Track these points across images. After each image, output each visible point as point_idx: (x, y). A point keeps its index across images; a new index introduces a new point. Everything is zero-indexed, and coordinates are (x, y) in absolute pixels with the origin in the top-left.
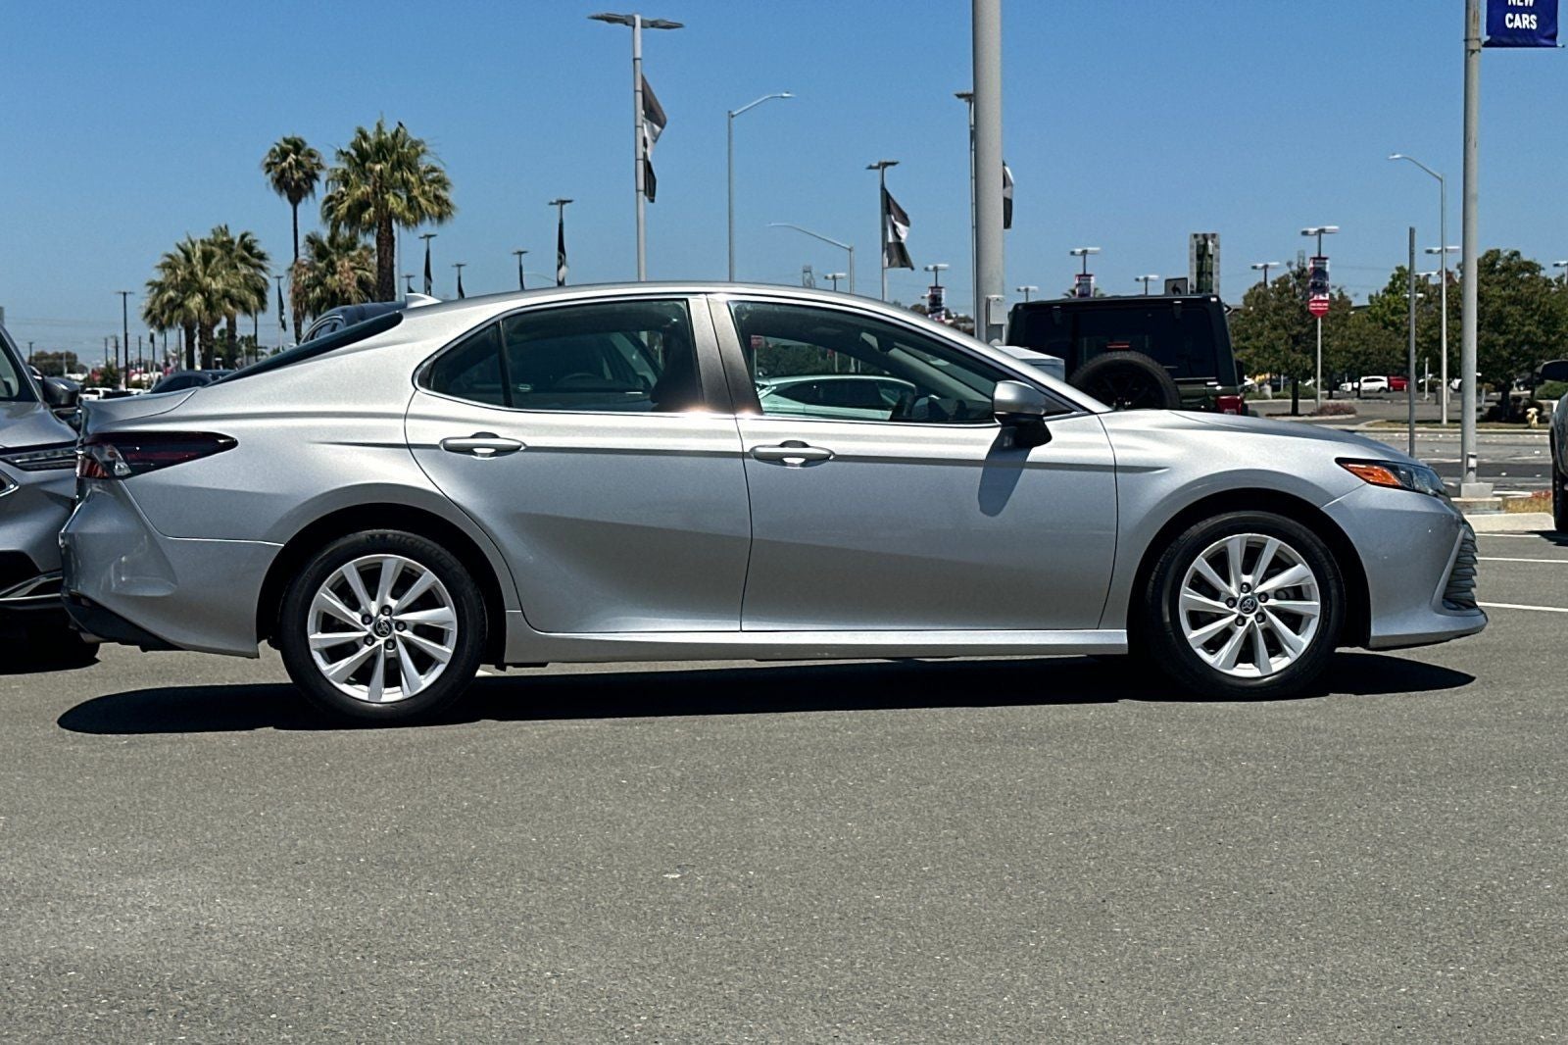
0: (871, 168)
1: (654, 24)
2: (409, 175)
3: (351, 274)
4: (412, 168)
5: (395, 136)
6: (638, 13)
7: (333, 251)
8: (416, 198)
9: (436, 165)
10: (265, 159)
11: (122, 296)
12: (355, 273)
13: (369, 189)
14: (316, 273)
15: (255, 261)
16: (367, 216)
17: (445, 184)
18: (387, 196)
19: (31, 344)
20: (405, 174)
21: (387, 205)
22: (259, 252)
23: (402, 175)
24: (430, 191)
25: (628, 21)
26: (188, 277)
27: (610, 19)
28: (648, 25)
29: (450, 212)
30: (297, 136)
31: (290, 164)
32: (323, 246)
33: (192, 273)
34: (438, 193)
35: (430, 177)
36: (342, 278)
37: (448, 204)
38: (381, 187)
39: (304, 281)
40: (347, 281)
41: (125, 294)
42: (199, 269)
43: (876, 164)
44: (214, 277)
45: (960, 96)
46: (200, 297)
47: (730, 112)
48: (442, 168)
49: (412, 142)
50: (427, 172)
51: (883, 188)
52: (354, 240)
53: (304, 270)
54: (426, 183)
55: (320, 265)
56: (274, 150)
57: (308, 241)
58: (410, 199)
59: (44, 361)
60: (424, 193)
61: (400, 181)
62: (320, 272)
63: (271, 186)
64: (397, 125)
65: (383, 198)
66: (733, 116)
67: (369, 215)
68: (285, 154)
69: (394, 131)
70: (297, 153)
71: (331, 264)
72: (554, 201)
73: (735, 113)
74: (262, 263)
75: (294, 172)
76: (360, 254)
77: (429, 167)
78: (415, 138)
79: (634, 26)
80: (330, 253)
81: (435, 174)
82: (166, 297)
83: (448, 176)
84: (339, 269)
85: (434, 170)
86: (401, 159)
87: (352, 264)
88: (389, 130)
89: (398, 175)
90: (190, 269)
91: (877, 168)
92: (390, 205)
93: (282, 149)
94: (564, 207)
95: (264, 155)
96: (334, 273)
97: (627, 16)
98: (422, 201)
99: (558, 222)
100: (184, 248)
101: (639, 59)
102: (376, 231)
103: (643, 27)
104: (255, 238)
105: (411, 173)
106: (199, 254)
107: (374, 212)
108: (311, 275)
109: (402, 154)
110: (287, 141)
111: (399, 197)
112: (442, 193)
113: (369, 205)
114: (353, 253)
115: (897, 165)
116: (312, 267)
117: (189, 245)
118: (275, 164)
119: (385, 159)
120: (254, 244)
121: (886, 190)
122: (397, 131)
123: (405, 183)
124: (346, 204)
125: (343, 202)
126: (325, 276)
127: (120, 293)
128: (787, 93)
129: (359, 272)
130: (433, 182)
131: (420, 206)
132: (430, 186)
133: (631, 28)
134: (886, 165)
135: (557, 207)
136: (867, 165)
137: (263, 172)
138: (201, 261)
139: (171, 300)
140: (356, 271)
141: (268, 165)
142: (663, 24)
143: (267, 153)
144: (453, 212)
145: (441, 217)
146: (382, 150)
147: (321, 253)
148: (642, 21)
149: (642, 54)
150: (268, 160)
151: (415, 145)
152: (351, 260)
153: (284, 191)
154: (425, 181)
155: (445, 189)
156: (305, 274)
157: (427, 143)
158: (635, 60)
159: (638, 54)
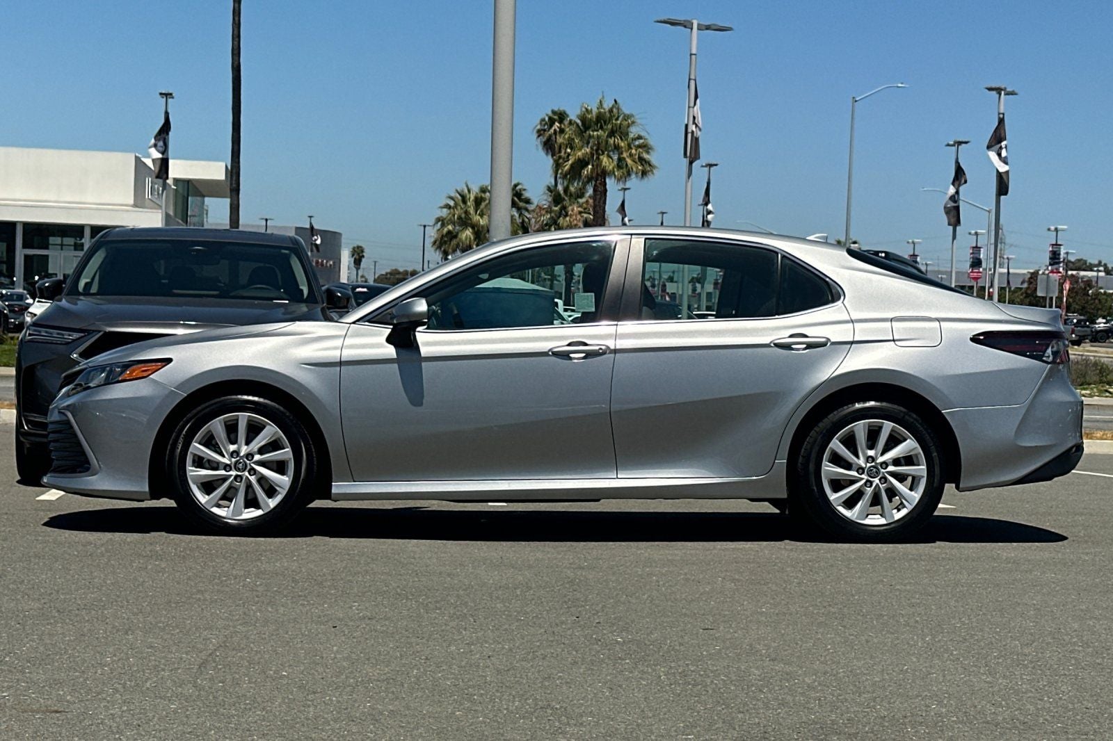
0: (948, 145)
1: (708, 28)
2: (620, 141)
3: (579, 217)
4: (625, 136)
5: (611, 111)
6: (695, 19)
7: (566, 198)
8: (624, 159)
9: (642, 134)
10: (537, 126)
11: (422, 228)
12: (582, 217)
13: (588, 150)
14: (553, 215)
15: (522, 204)
16: (586, 172)
17: (649, 149)
18: (601, 157)
19: (375, 262)
20: (616, 140)
21: (601, 165)
22: (526, 198)
23: (615, 141)
24: (635, 155)
25: (687, 25)
26: (463, 216)
27: (673, 23)
28: (704, 28)
29: (652, 171)
30: (561, 109)
31: (555, 130)
32: (560, 195)
33: (466, 212)
34: (642, 155)
35: (637, 143)
36: (572, 220)
37: (650, 165)
38: (597, 150)
39: (543, 221)
40: (575, 222)
41: (425, 226)
42: (472, 211)
43: (952, 143)
44: (482, 215)
45: (990, 89)
46: (471, 230)
47: (854, 98)
48: (647, 136)
49: (625, 116)
50: (634, 139)
51: (957, 162)
52: (582, 191)
53: (543, 212)
54: (634, 148)
55: (556, 208)
56: (543, 120)
57: (548, 190)
58: (620, 160)
59: (397, 276)
60: (631, 155)
61: (613, 146)
62: (556, 215)
63: (540, 147)
64: (614, 102)
65: (598, 158)
66: (856, 101)
67: (587, 171)
68: (552, 121)
69: (610, 106)
70: (561, 121)
71: (564, 208)
72: (704, 164)
73: (857, 99)
74: (527, 206)
75: (558, 137)
76: (587, 201)
77: (637, 135)
78: (627, 112)
79: (692, 29)
80: (564, 199)
81: (641, 141)
82: (446, 230)
83: (651, 142)
84: (570, 213)
85: (640, 137)
86: (615, 128)
87: (580, 209)
88: (608, 105)
89: (611, 141)
90: (465, 209)
91: (953, 145)
92: (604, 164)
93: (550, 118)
94: (712, 169)
95: (535, 123)
96: (566, 215)
97: (685, 21)
98: (629, 161)
99: (706, 180)
100: (462, 193)
101: (695, 54)
102: (593, 183)
103: (699, 29)
104: (524, 187)
105: (622, 139)
106: (472, 198)
107: (591, 169)
108: (549, 216)
109: (615, 124)
110: (554, 112)
111: (611, 158)
112: (645, 156)
113: (587, 164)
114: (581, 201)
115: (969, 144)
116: (549, 211)
117: (466, 191)
118: (545, 130)
119: (601, 128)
120: (523, 192)
121: (959, 164)
122: (613, 106)
123: (617, 148)
124: (570, 162)
125: (568, 161)
126: (559, 218)
127: (421, 225)
128: (902, 83)
129: (585, 215)
130: (639, 146)
131: (627, 165)
132: (636, 150)
133: (690, 30)
134: (960, 143)
135: (707, 169)
136: (946, 143)
137: (535, 135)
138: (474, 203)
139: (449, 232)
140: (583, 214)
141: (539, 131)
142: (715, 28)
143: (538, 121)
144: (654, 171)
145: (644, 173)
146: (601, 120)
147: (557, 199)
148: (699, 25)
149: (697, 49)
150: (539, 127)
151: (627, 117)
152: (580, 206)
153: (549, 151)
154: (632, 146)
155: (648, 153)
156: (544, 215)
157: (637, 117)
158: (691, 55)
159: (694, 51)
